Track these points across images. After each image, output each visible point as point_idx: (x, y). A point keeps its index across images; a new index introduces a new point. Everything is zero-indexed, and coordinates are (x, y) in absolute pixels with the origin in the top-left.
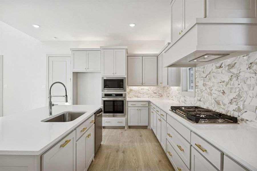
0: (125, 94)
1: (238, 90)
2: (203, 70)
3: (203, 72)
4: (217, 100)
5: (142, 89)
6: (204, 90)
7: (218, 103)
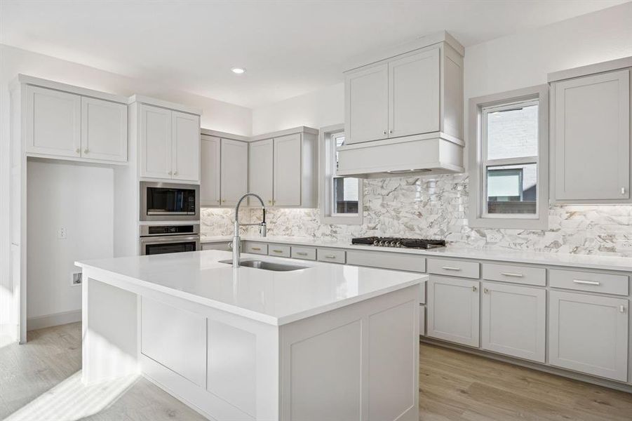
0: (199, 225)
1: (440, 211)
2: (380, 184)
3: (382, 187)
4: (408, 224)
5: (209, 215)
6: (385, 212)
7: (412, 229)
